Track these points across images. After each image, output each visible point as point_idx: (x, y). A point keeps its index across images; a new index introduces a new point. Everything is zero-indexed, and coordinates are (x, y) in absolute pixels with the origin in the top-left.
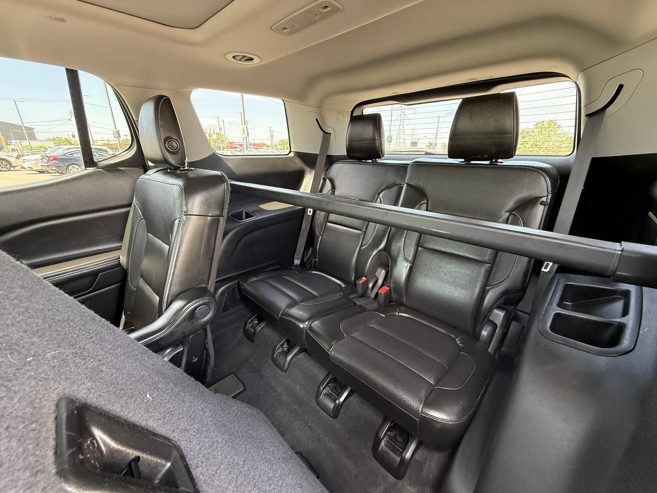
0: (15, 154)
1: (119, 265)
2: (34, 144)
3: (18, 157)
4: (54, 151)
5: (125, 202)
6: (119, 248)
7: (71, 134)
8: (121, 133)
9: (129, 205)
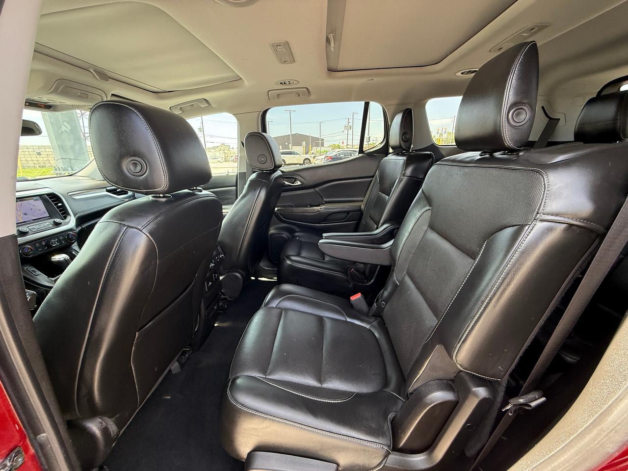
0: (313, 156)
1: (360, 210)
2: (323, 149)
3: (314, 157)
4: (331, 153)
5: (372, 174)
6: (362, 201)
7: (341, 142)
8: (371, 139)
9: (373, 177)
